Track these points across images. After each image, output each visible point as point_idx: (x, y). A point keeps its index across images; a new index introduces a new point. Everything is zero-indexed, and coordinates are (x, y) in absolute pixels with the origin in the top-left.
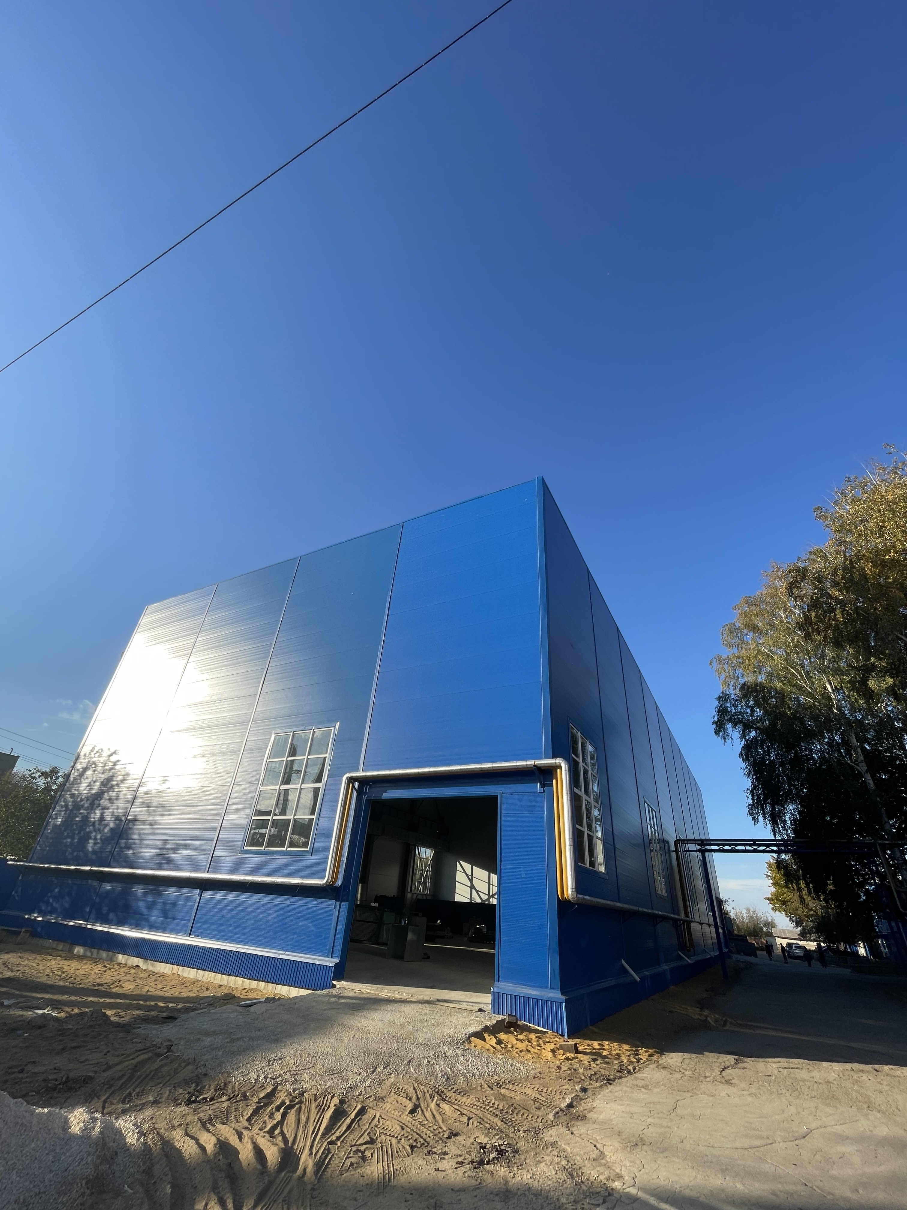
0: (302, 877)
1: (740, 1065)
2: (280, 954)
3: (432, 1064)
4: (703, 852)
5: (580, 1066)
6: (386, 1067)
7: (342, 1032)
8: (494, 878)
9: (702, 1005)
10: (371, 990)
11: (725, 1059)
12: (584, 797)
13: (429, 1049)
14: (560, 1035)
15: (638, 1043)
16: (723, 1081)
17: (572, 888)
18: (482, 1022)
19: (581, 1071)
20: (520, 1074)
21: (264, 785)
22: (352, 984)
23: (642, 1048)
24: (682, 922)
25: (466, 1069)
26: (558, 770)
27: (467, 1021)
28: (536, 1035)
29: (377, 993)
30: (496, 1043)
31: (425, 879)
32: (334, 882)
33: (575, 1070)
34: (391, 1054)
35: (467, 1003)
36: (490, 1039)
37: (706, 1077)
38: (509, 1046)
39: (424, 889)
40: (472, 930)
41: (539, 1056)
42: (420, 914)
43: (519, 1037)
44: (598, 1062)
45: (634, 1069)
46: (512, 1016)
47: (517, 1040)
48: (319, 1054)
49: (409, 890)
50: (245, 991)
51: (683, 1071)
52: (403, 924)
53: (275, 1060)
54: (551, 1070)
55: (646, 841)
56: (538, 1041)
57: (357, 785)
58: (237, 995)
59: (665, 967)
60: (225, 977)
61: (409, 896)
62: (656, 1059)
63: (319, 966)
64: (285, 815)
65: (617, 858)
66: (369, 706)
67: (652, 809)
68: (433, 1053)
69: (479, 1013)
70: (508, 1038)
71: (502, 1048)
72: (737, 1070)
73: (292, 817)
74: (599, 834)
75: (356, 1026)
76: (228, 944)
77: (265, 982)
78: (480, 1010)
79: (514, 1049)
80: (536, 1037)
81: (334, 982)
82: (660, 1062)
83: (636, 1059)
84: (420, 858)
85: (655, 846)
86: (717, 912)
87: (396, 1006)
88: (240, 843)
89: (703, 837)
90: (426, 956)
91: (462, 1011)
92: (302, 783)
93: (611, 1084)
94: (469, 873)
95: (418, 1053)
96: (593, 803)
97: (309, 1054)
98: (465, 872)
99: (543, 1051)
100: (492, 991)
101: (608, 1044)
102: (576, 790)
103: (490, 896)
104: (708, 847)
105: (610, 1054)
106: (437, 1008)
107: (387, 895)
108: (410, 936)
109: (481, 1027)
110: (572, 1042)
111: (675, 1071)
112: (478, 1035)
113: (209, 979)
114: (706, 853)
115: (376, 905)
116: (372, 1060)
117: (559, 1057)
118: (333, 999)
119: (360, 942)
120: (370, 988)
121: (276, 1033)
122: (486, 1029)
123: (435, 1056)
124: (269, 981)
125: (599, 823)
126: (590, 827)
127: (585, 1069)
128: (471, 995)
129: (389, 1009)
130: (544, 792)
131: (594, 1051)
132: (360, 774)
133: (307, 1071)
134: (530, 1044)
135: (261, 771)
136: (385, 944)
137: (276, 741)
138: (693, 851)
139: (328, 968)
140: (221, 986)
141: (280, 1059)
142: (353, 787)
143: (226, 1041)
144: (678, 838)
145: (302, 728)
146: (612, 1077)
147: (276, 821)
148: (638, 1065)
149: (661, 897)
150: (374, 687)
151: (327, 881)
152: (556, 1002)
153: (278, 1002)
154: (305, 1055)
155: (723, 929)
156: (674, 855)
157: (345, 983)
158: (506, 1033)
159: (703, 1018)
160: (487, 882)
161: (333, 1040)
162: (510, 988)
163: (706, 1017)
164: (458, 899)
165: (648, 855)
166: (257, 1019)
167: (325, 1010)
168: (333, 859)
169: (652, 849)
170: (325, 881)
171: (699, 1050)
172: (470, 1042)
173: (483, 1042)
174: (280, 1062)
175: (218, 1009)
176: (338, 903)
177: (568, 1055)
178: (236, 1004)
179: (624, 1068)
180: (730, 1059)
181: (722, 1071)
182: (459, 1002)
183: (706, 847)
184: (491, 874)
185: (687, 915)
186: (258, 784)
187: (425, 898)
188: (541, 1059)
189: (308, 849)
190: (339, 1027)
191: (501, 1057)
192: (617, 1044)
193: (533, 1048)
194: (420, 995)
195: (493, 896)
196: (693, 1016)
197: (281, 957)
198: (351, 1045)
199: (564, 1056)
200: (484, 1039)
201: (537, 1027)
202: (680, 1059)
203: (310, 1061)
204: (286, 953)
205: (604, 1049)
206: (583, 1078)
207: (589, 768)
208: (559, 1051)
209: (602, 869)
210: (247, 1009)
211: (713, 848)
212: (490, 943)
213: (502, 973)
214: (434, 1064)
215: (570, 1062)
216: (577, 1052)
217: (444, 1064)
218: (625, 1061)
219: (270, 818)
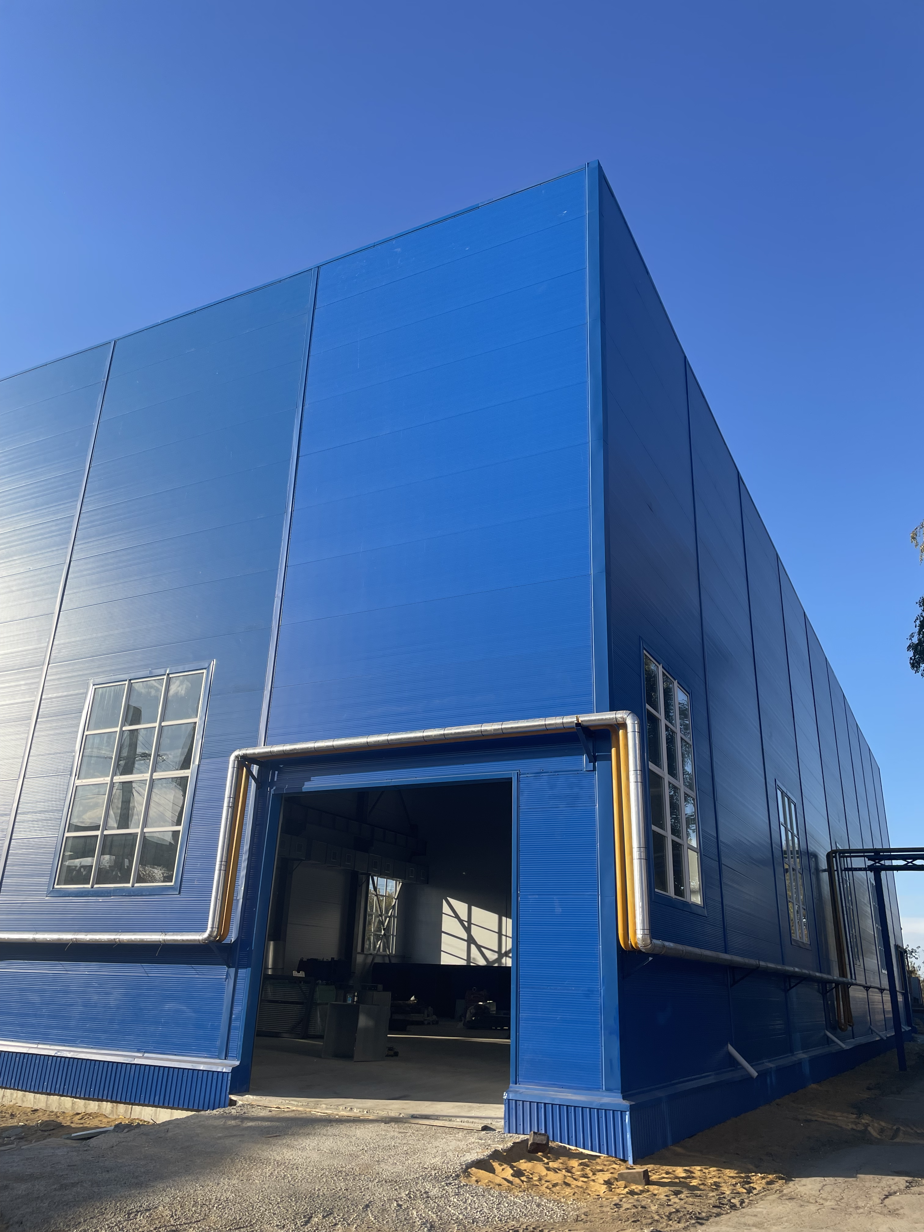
0: (164, 931)
1: (914, 1189)
2: (135, 1057)
3: (405, 1209)
4: (877, 871)
5: (652, 1201)
6: (328, 1215)
7: (251, 1169)
8: (508, 924)
9: (859, 1109)
10: (297, 1106)
11: (891, 1182)
12: (667, 778)
13: (400, 1188)
14: (621, 1160)
15: (751, 1167)
16: (886, 1212)
17: (643, 929)
18: (489, 1145)
19: (654, 1208)
20: (551, 1217)
21: (82, 775)
22: (264, 1098)
23: (756, 1173)
24: (834, 984)
25: (461, 1213)
26: (621, 732)
27: (462, 1145)
28: (580, 1161)
29: (308, 1110)
30: (512, 1175)
31: (387, 929)
32: (223, 937)
33: (644, 1207)
34: (335, 1197)
35: (463, 1119)
36: (503, 1170)
37: (857, 1208)
38: (535, 1179)
39: (386, 946)
40: (471, 1010)
41: (584, 1191)
42: (380, 987)
43: (551, 1165)
44: (682, 1196)
45: (742, 1202)
46: (540, 1134)
47: (548, 1169)
48: (213, 1201)
49: (359, 950)
50: (78, 1117)
51: (822, 1201)
52: (349, 1001)
53: (137, 1212)
54: (604, 1209)
55: (777, 853)
56: (583, 1170)
57: (255, 769)
58: (66, 1122)
59: (801, 1055)
60: (43, 1097)
61: (360, 959)
62: (778, 1188)
63: (205, 1073)
64: (127, 827)
65: (724, 880)
66: (270, 628)
67: (789, 799)
68: (407, 1192)
69: (484, 1132)
70: (533, 1167)
71: (523, 1181)
72: (908, 1196)
73: (138, 831)
74: (694, 843)
75: (275, 1160)
76: (40, 1046)
77: (112, 1102)
78: (485, 1128)
79: (543, 1182)
80: (581, 1164)
81: (233, 1097)
82: (785, 1192)
83: (745, 1188)
84: (377, 895)
85: (794, 863)
86: (895, 969)
87: (343, 1129)
88: (45, 880)
89: (878, 846)
90: (392, 1053)
91: (455, 1131)
92: (154, 770)
93: (702, 1224)
94: (464, 917)
95: (382, 1193)
96: (683, 789)
97: (196, 1203)
98: (457, 916)
99: (592, 1183)
100: (505, 1097)
101: (701, 1170)
102: (652, 766)
103: (501, 955)
104: (887, 863)
105: (703, 1184)
106: (411, 1129)
107: (320, 958)
108: (363, 1021)
109: (488, 1152)
110: (639, 1169)
111: (808, 1202)
112: (483, 1164)
113: (14, 1102)
114: (883, 873)
115: (302, 974)
116: (303, 1206)
117: (618, 1191)
118: (233, 1122)
119: (276, 1035)
120: (296, 1103)
121: (136, 1174)
122: (496, 1155)
123: (410, 1197)
124: (118, 1100)
125: (694, 827)
126: (675, 831)
127: (662, 1205)
128: (470, 1107)
129: (330, 1133)
130: (594, 770)
131: (677, 1180)
132: (261, 749)
133: (194, 1225)
134: (570, 1174)
135: (74, 751)
136: (320, 1037)
137: (98, 698)
138: (860, 869)
139: (221, 1075)
140: (36, 1110)
141: (147, 1210)
142: (249, 773)
143: (54, 1187)
144: (834, 848)
145: (146, 673)
146: (704, 1214)
147: (110, 838)
148: (749, 1197)
149: (799, 946)
150: (279, 593)
151: (210, 935)
152: (614, 1111)
153: (137, 1130)
154: (189, 1204)
155: (905, 995)
156: (825, 876)
157: (251, 1097)
158: (530, 1160)
159: (860, 1128)
160: (497, 930)
161: (235, 1182)
162: (536, 1092)
163: (868, 1125)
164: (446, 960)
165: (780, 875)
166: (103, 1157)
167: (220, 1138)
168: (220, 897)
169: (786, 867)
170: (206, 935)
171: (850, 1172)
172: (469, 1175)
173: (491, 1175)
174: (147, 1214)
175: (33, 1144)
176: (232, 971)
177: (633, 1187)
178: (66, 1136)
179: (725, 1201)
180: (901, 1181)
181: (884, 1199)
182: (449, 1118)
183: (882, 862)
184: (504, 919)
185: (843, 974)
186: (71, 775)
187: (387, 961)
188: (589, 1194)
189: (172, 884)
190: (244, 1162)
191: (520, 1194)
192: (715, 1169)
193: (576, 1180)
194: (382, 1110)
195: (506, 954)
196: (844, 1126)
197: (137, 1061)
198: (266, 1186)
199: (626, 1190)
200: (492, 1171)
201: (581, 1150)
202: (818, 1186)
203: (199, 1211)
204: (146, 1055)
205: (693, 1178)
206: (657, 1217)
207: (677, 729)
208: (619, 1183)
209: (697, 899)
210: (84, 1142)
211: (895, 863)
212: (502, 1029)
213: (521, 1072)
214: (408, 1208)
215: (636, 1196)
216: (648, 1182)
217: (426, 1207)
218: (728, 1192)
219: (98, 833)
